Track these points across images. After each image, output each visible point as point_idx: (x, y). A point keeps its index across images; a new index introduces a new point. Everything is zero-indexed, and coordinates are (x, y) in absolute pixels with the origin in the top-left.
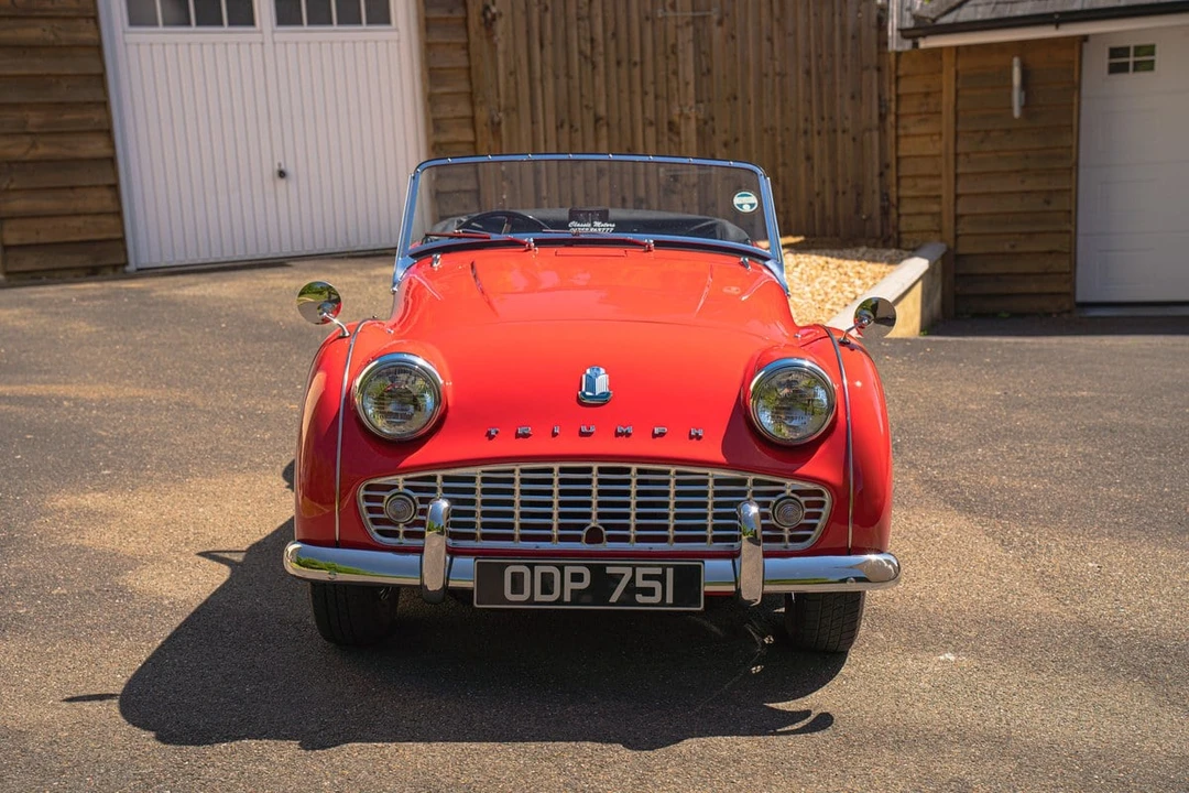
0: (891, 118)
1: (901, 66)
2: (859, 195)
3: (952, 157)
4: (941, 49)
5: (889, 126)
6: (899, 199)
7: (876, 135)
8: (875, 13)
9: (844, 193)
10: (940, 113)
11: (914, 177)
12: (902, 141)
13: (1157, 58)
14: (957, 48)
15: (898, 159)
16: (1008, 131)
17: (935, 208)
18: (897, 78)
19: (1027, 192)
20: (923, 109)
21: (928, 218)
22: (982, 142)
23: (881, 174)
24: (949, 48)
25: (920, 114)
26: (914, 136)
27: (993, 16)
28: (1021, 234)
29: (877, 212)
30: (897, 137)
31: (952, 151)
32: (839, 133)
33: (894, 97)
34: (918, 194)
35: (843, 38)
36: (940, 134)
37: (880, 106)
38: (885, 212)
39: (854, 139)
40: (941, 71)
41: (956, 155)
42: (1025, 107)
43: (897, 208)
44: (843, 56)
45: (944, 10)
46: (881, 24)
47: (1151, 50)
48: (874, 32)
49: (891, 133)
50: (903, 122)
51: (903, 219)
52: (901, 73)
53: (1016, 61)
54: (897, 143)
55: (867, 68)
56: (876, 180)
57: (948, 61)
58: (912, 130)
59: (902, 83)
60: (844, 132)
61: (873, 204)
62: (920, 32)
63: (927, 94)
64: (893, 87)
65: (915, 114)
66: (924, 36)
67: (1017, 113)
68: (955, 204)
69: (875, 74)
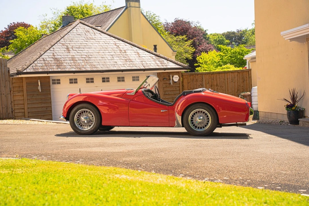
0: (12, 92)
1: (13, 81)
2: (7, 108)
3: (26, 100)
4: (22, 77)
5: (12, 94)
6: (14, 109)
7: (10, 95)
8: (7, 69)
9: (4, 108)
10: (23, 91)
11: (17, 104)
12: (14, 97)
13: (61, 82)
14: (26, 77)
15: (14, 100)
16: (38, 95)
17: (23, 111)
18: (13, 83)
19: (42, 107)
20: (19, 90)
21: (22, 113)
22: (32, 97)
23: (11, 104)
24: (24, 77)
25: (18, 91)
26: (17, 96)
27: (35, 71)
28: (42, 115)
29: (11, 112)
30: (13, 96)
31: (26, 99)
32: (2, 94)
33: (12, 87)
34: (19, 108)
35: (2, 74)
36: (23, 95)
37: (10, 89)
38: (12, 112)
39: (5, 96)
40: (23, 82)
41: (27, 99)
42: (41, 90)
43: (14, 111)
44: (2, 78)
45: (24, 69)
46: (9, 71)
47: (59, 80)
48: (8, 73)
49: (12, 95)
50: (14, 92)
51: (15, 113)
52: (13, 82)
53: (39, 80)
54: (13, 97)
55: (7, 81)
56: (10, 105)
57: (24, 80)
58: (16, 95)
59: (14, 84)
60: (3, 94)
61: (10, 110)
62: (19, 74)
63: (20, 87)
64: (12, 85)
65: (17, 91)
66: (21, 75)
67: (40, 91)
68: (28, 110)
69: (9, 82)
